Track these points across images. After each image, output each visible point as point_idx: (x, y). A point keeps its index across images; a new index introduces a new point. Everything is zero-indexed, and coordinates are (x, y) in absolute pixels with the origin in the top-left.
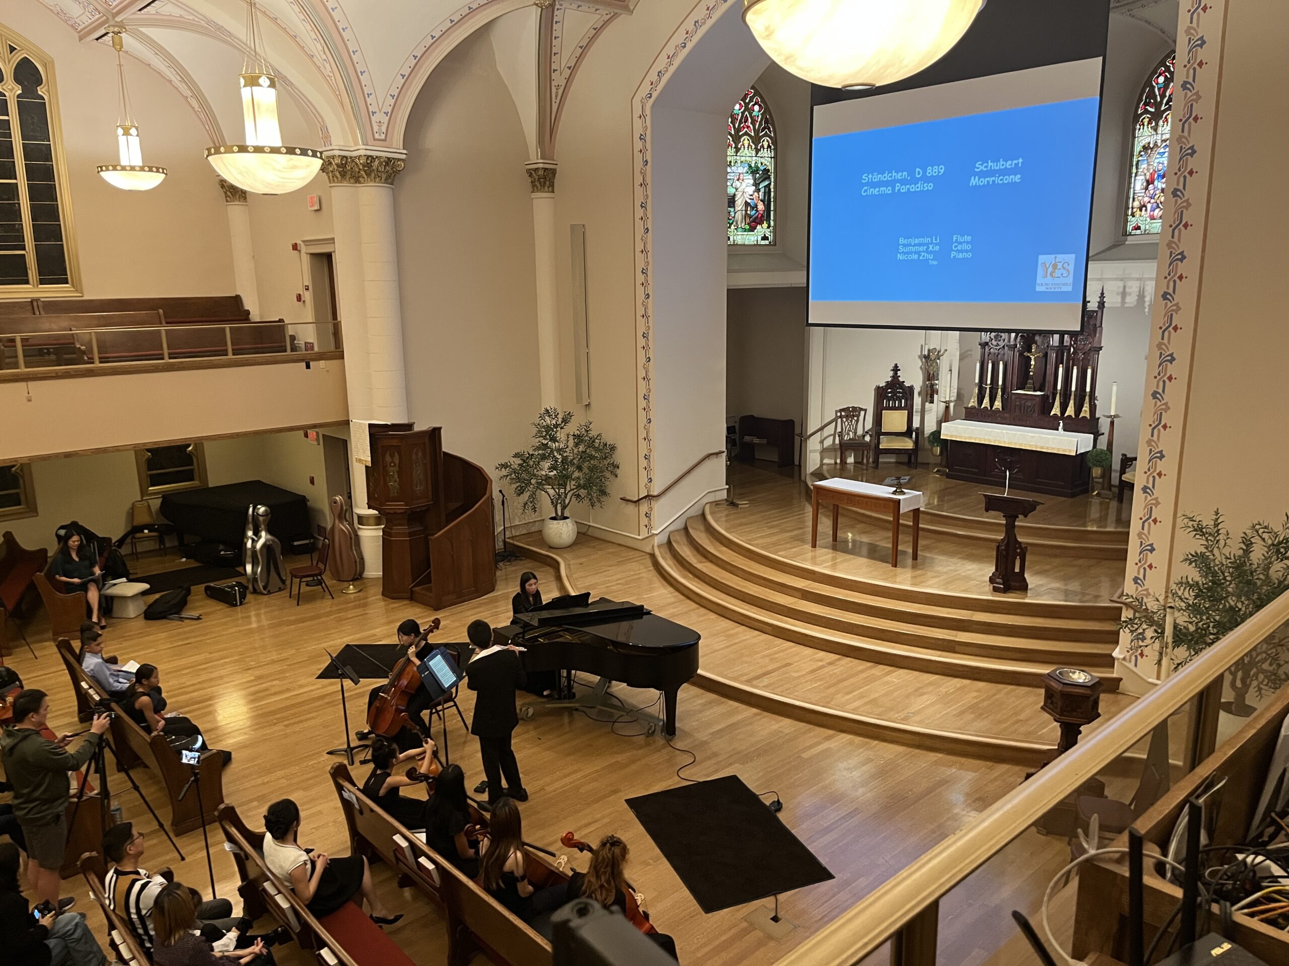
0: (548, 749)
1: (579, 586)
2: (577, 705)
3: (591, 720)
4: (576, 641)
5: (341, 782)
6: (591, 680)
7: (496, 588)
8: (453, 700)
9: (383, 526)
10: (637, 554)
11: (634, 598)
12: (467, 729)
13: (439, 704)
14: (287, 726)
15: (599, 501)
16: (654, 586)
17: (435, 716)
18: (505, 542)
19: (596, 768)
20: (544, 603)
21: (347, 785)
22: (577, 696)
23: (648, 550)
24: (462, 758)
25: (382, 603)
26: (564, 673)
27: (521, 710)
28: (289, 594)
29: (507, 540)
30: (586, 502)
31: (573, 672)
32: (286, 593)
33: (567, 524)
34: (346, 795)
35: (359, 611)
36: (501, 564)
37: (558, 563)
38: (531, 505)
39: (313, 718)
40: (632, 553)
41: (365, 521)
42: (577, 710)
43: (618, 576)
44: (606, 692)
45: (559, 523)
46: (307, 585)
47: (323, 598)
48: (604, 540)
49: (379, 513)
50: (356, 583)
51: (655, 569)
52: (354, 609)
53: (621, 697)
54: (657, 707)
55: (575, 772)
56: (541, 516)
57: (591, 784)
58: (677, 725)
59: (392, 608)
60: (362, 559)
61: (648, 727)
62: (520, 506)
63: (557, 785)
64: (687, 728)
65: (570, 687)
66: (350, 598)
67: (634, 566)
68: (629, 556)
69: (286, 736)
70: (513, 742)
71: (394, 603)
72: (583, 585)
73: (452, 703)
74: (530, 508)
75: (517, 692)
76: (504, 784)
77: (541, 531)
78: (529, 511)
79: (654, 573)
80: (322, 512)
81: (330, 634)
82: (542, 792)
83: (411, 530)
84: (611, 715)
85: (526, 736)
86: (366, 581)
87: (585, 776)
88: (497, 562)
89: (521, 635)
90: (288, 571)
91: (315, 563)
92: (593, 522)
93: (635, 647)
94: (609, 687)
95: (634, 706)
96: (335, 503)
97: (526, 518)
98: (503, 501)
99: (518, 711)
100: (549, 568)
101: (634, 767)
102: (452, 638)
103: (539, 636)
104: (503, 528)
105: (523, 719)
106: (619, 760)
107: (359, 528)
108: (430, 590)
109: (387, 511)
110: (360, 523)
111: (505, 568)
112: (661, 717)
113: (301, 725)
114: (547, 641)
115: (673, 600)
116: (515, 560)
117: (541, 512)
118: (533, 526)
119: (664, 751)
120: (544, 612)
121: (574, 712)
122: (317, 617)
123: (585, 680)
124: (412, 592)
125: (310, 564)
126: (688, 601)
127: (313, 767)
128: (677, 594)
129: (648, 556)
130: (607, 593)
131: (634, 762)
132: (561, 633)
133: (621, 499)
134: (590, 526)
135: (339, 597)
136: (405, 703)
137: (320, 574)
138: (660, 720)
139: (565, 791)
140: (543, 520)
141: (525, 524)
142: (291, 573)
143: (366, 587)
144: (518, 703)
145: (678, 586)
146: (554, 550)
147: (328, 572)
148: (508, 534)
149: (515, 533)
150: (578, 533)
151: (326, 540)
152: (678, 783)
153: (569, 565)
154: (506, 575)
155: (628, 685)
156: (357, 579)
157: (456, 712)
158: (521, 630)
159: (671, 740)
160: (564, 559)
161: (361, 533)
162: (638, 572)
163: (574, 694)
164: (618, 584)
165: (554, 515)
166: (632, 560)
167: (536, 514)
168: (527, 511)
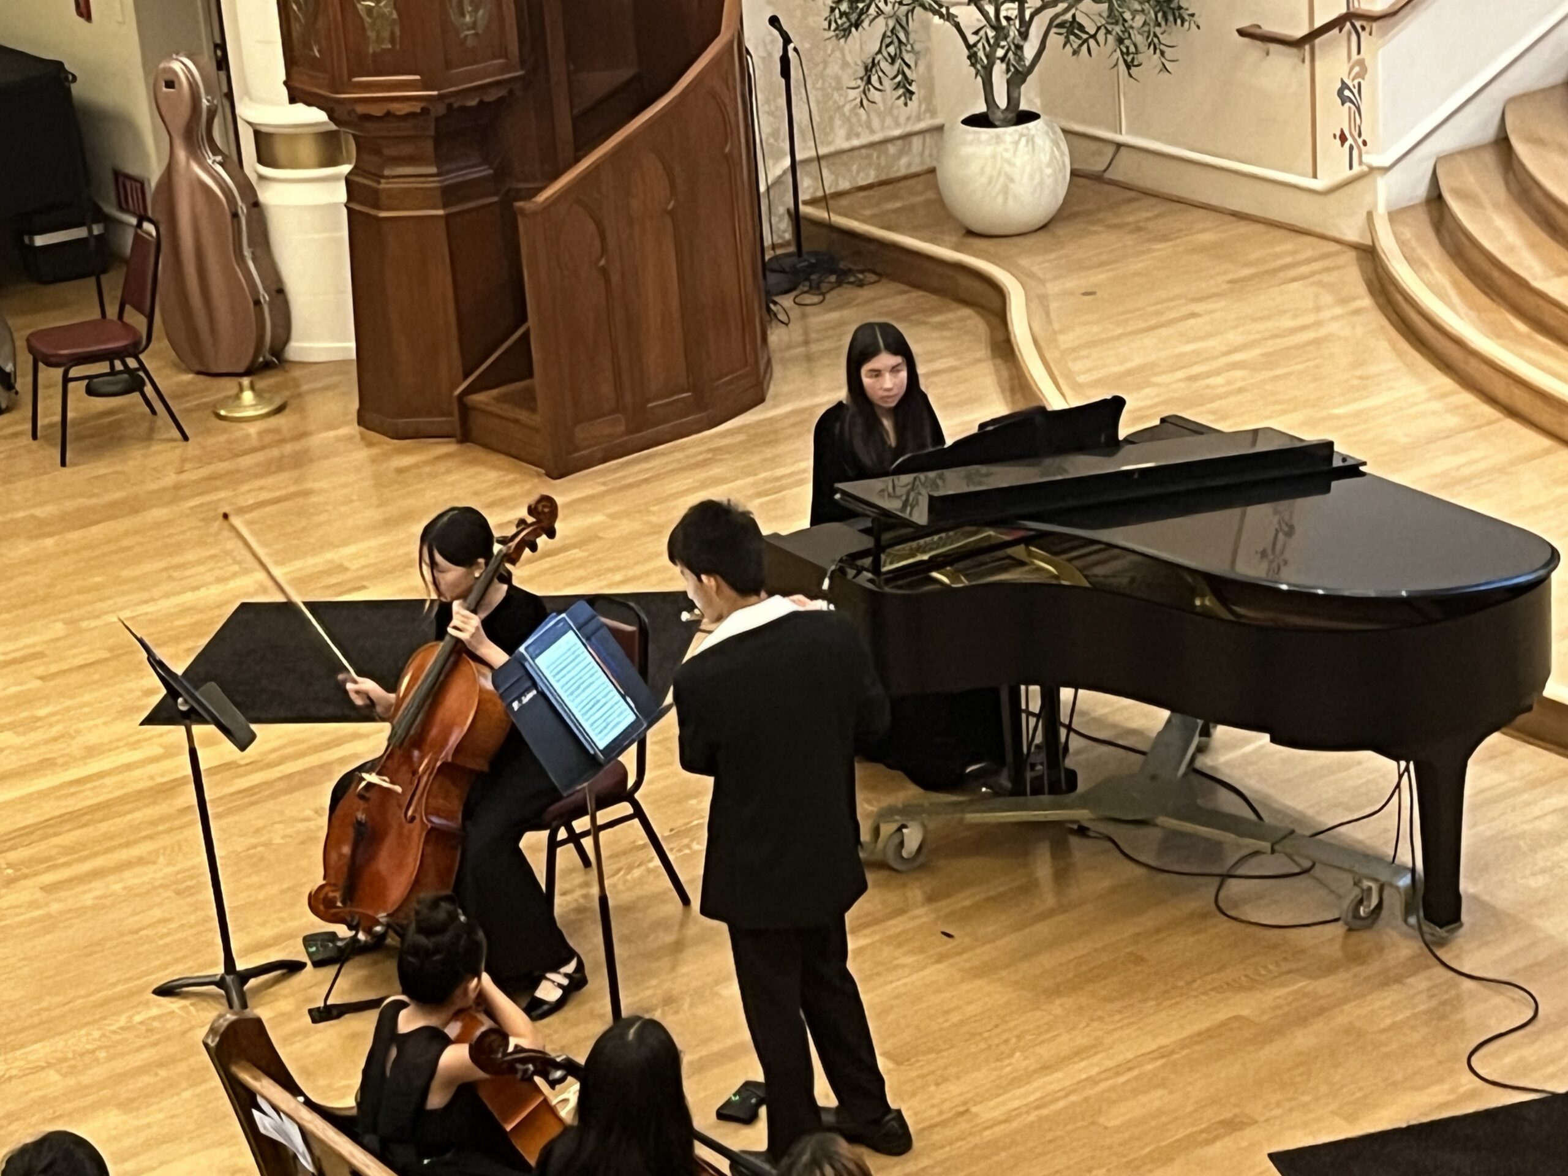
0: (983, 971)
1: (1081, 379)
2: (1082, 815)
3: (1140, 871)
4: (1073, 578)
5: (247, 1077)
6: (1135, 724)
7: (772, 390)
8: (630, 797)
9: (346, 169)
10: (1308, 248)
11: (1297, 417)
12: (686, 900)
13: (580, 812)
14: (47, 889)
15: (1154, 45)
16: (1374, 369)
17: (566, 855)
18: (796, 217)
19: (1163, 1041)
20: (949, 442)
21: (266, 1088)
22: (1083, 785)
23: (1352, 233)
24: (669, 1001)
25: (362, 454)
26: (1032, 697)
27: (876, 832)
28: (28, 426)
29: (803, 209)
30: (1105, 49)
31: (1066, 694)
32: (18, 421)
33: (1031, 140)
34: (265, 1123)
35: (280, 483)
36: (786, 301)
37: (999, 292)
38: (891, 70)
39: (141, 861)
40: (1287, 245)
41: (281, 150)
42: (1082, 831)
43: (1234, 337)
44: (1193, 770)
45: (999, 139)
46: (91, 391)
47: (149, 437)
48: (1179, 201)
49: (331, 117)
50: (265, 382)
51: (1381, 307)
52: (257, 476)
53: (1249, 783)
54: (1388, 819)
55: (1079, 1053)
56: (933, 113)
57: (1143, 1099)
58: (1466, 886)
59: (400, 471)
60: (279, 292)
61: (1356, 892)
62: (851, 78)
63: (1015, 1099)
64: (1503, 898)
65: (1054, 749)
66: (248, 436)
67: (1297, 294)
68: (1277, 256)
69: (50, 924)
70: (852, 944)
71: (400, 451)
72: (1096, 375)
73: (624, 808)
74: (888, 84)
75: (861, 771)
76: (824, 1094)
77: (932, 171)
78: (885, 96)
79: (1377, 320)
80: (123, 122)
81: (183, 566)
82: (963, 1125)
83: (452, 179)
84: (1215, 850)
85: (897, 925)
86: (297, 373)
87: (1117, 1071)
88: (769, 297)
89: (867, 561)
90: (21, 344)
91: (112, 312)
92: (1131, 131)
93: (1301, 599)
94: (1201, 749)
95: (1300, 819)
96: (170, 84)
97: (876, 123)
98: (785, 61)
99: (865, 836)
100: (966, 312)
101: (1303, 1039)
102: (618, 577)
103: (937, 563)
104: (787, 162)
105: (882, 865)
106: (1245, 1012)
107: (261, 178)
108: (528, 401)
109: (360, 109)
110: (265, 157)
111: (804, 316)
112: (1405, 858)
113: (98, 888)
114: (964, 582)
115: (1452, 421)
116: (839, 283)
117: (929, 98)
118: (901, 153)
119: (1419, 982)
120: (950, 474)
121: (1074, 841)
122: (133, 506)
123: (1114, 726)
124: (465, 410)
125: (96, 315)
126: (1511, 424)
127: (150, 1030)
128: (1467, 398)
129: (1352, 254)
130: (1191, 403)
131: (1302, 1020)
132: (1019, 551)
133: (1242, 33)
134: (1119, 146)
135: (208, 431)
136: (456, 806)
137: (135, 350)
138: (1401, 869)
139: (1046, 1118)
140: (940, 129)
141: (872, 145)
142: (31, 350)
143: (300, 395)
144: (866, 807)
145: (1473, 368)
146: (982, 244)
147: (160, 343)
148: (808, 187)
149: (835, 181)
150: (1074, 173)
151: (148, 227)
152: (1473, 1094)
153: (1043, 299)
154: (806, 342)
155: (1273, 740)
156: (267, 366)
157: (643, 838)
158: (868, 542)
159: (1442, 943)
160: (1024, 277)
161: (268, 196)
162: (1309, 319)
163: (1072, 775)
164: (1235, 366)
165: (981, 108)
166: (1292, 273)
167: (913, 104)
168: (874, 95)
